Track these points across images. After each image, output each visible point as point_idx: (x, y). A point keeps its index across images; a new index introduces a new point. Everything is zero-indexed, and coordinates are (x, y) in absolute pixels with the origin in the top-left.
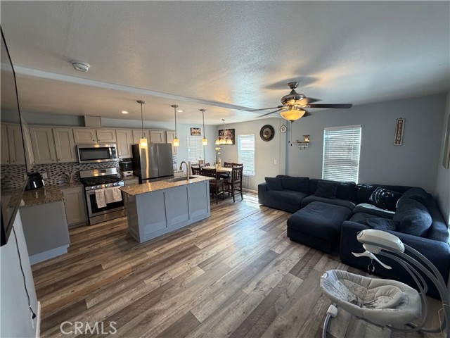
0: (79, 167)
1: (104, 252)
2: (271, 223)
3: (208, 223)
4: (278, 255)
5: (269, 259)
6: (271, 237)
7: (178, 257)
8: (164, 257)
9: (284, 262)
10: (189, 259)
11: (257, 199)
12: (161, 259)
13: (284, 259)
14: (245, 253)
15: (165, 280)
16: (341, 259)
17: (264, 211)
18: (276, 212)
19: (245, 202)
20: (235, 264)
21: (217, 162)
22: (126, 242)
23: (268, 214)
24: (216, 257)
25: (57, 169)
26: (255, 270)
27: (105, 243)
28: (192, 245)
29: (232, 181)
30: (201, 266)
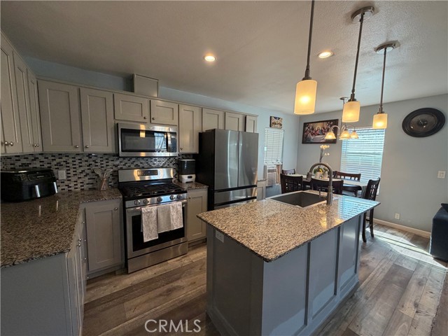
0: (117, 163)
25: (84, 164)
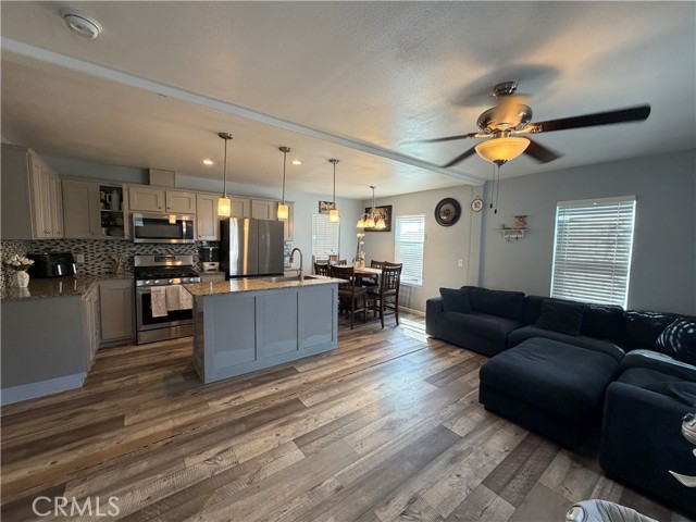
1: (141, 392)
2: (447, 372)
3: (330, 360)
4: (457, 439)
5: (438, 445)
6: (446, 399)
7: (262, 417)
8: (236, 416)
9: (472, 456)
10: (281, 425)
11: (424, 327)
12: (229, 419)
13: (470, 450)
14: (391, 426)
15: (225, 463)
16: (602, 467)
17: (436, 349)
18: (457, 352)
19: (403, 329)
20: (367, 448)
21: (357, 259)
22: (181, 379)
23: (442, 355)
24: (333, 428)
25: (101, 249)
26: (408, 466)
27: (147, 377)
28: (293, 397)
29: (381, 291)
30: (300, 442)
